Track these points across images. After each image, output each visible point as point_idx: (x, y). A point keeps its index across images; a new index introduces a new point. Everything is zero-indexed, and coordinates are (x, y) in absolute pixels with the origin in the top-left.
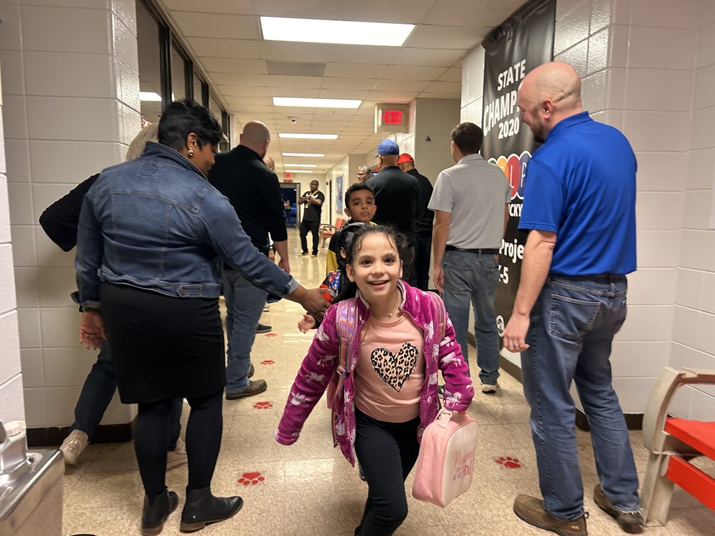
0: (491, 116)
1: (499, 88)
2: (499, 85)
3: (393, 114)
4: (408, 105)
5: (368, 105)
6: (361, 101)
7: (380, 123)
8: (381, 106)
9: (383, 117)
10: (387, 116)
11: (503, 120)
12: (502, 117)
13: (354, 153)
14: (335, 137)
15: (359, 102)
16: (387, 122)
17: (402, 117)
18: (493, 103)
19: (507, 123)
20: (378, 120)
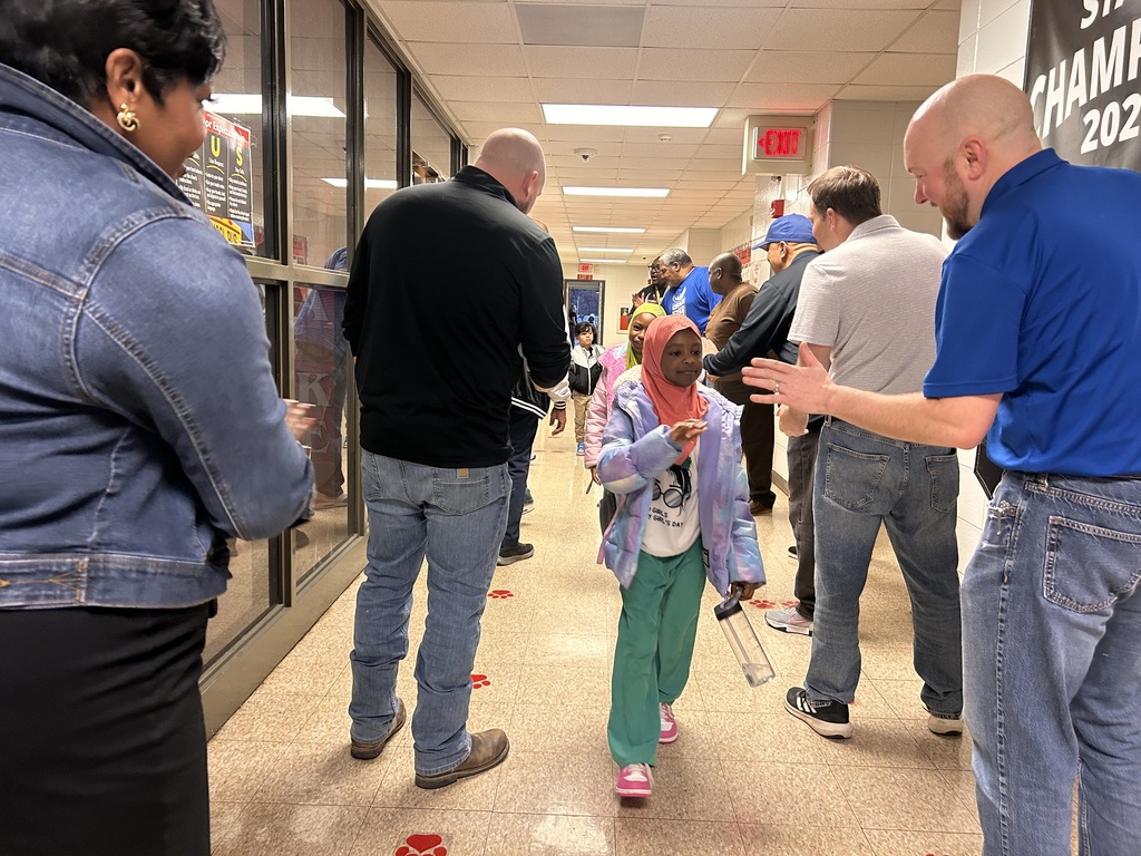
0: (1054, 97)
1: (1086, 23)
2: (1088, 14)
3: (780, 136)
4: (813, 118)
5: (732, 118)
6: (717, 110)
7: (753, 155)
8: (755, 119)
9: (760, 142)
10: (768, 143)
11: (1100, 103)
12: (1094, 94)
13: (698, 225)
14: (663, 193)
15: (713, 112)
16: (768, 152)
17: (802, 141)
18: (1063, 64)
19: (1113, 107)
20: (750, 149)
